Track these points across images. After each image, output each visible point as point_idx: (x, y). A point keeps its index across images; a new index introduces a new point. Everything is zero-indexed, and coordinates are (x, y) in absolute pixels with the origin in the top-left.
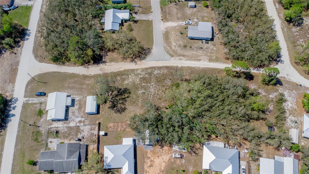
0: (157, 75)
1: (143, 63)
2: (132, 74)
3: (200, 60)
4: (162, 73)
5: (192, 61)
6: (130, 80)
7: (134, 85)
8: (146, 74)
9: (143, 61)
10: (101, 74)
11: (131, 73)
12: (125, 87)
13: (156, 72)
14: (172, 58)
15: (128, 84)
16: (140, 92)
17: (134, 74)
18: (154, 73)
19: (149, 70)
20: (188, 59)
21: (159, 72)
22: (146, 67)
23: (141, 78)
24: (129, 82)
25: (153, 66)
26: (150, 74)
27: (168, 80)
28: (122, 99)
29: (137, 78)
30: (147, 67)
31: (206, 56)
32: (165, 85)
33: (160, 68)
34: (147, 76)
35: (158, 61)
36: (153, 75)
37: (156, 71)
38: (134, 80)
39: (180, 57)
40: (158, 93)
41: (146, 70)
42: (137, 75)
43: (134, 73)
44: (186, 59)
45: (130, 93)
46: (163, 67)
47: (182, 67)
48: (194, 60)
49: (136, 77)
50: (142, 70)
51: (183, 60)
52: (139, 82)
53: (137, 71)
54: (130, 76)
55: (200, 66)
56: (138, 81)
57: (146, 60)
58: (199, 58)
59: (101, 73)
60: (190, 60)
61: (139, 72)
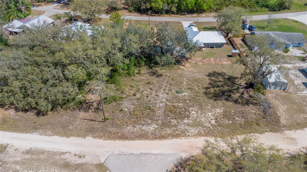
0: (150, 122)
1: (185, 151)
2: (210, 125)
3: (28, 152)
4: (138, 127)
5: (50, 150)
6: (210, 114)
7: (201, 105)
8: (175, 126)
9: (184, 155)
10: (287, 130)
11: (211, 128)
12: (220, 103)
13: (152, 127)
14: (102, 161)
15: (214, 107)
16: (187, 94)
17: (206, 127)
18: (156, 126)
19: (168, 132)
20: (57, 157)
21: (144, 128)
22: (175, 141)
23: (188, 117)
24: (213, 110)
25: (157, 142)
26: (165, 125)
27: (126, 109)
28: (218, 86)
29: (197, 117)
30: (175, 139)
31: (4, 162)
32: (135, 102)
33: (143, 136)
34: (174, 122)
35: (144, 152)
36: (160, 122)
37: (152, 129)
38: (201, 115)
39: (80, 161)
40: (151, 91)
41: (177, 132)
42: (197, 124)
43: (205, 129)
44: (63, 157)
45: (206, 93)
46: (132, 139)
47: (84, 136)
48: (43, 152)
49: (198, 120)
50: (187, 134)
51: (73, 153)
52: (191, 109)
53: (199, 131)
54: (213, 122)
55: (39, 136)
56: (193, 112)
57: (177, 157)
58: (27, 157)
59: (287, 132)
60: (55, 153)
61: (193, 130)
